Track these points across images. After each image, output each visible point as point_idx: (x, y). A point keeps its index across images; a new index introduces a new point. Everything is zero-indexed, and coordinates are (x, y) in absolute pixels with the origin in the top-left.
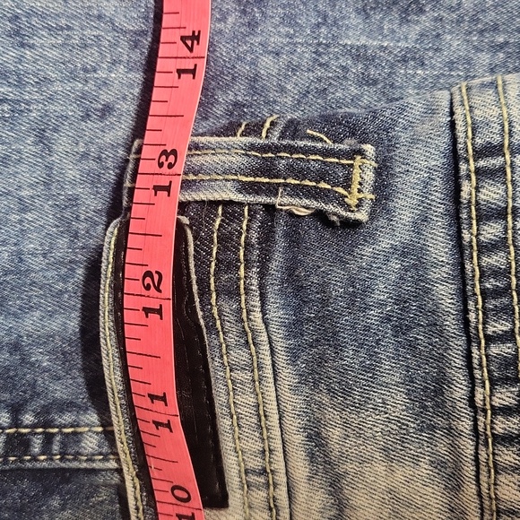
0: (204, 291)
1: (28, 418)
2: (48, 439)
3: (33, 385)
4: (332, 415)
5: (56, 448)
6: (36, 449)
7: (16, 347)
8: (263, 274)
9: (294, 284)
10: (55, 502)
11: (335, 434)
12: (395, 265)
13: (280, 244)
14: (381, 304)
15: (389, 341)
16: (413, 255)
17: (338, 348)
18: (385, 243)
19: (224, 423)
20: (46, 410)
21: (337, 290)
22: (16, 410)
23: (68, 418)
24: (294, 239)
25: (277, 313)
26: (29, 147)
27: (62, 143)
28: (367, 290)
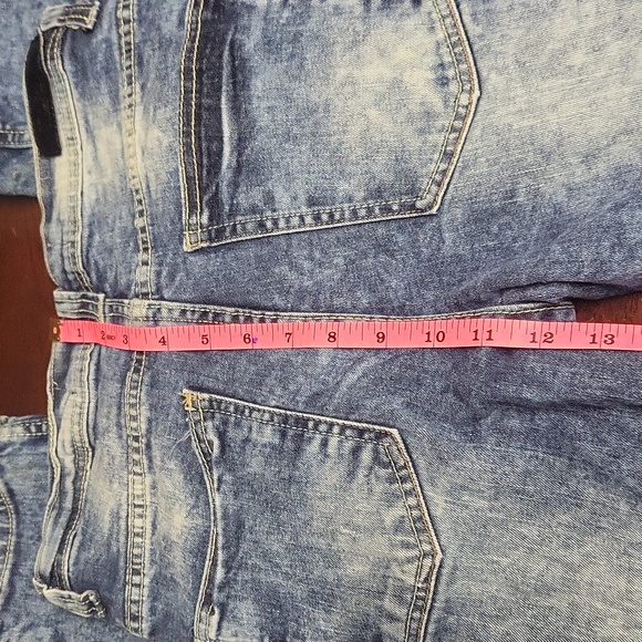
0: (46, 60)
1: (8, 127)
2: (14, 135)
3: (12, 115)
4: (89, 110)
5: (16, 139)
6: (10, 139)
7: (5, 98)
8: (62, 50)
9: (74, 55)
10: (14, 161)
11: (90, 117)
12: (104, 46)
13: (69, 39)
14: (101, 62)
15: (104, 77)
16: (107, 41)
17: (88, 80)
18: (100, 37)
19: (59, 117)
20: (15, 125)
21: (87, 57)
22: (4, 124)
23: (22, 128)
24: (73, 38)
25: (68, 67)
26: (14, 20)
27: (25, 18)
28: (96, 57)
